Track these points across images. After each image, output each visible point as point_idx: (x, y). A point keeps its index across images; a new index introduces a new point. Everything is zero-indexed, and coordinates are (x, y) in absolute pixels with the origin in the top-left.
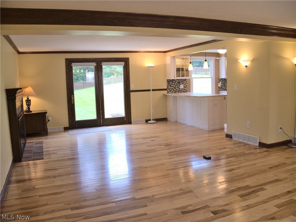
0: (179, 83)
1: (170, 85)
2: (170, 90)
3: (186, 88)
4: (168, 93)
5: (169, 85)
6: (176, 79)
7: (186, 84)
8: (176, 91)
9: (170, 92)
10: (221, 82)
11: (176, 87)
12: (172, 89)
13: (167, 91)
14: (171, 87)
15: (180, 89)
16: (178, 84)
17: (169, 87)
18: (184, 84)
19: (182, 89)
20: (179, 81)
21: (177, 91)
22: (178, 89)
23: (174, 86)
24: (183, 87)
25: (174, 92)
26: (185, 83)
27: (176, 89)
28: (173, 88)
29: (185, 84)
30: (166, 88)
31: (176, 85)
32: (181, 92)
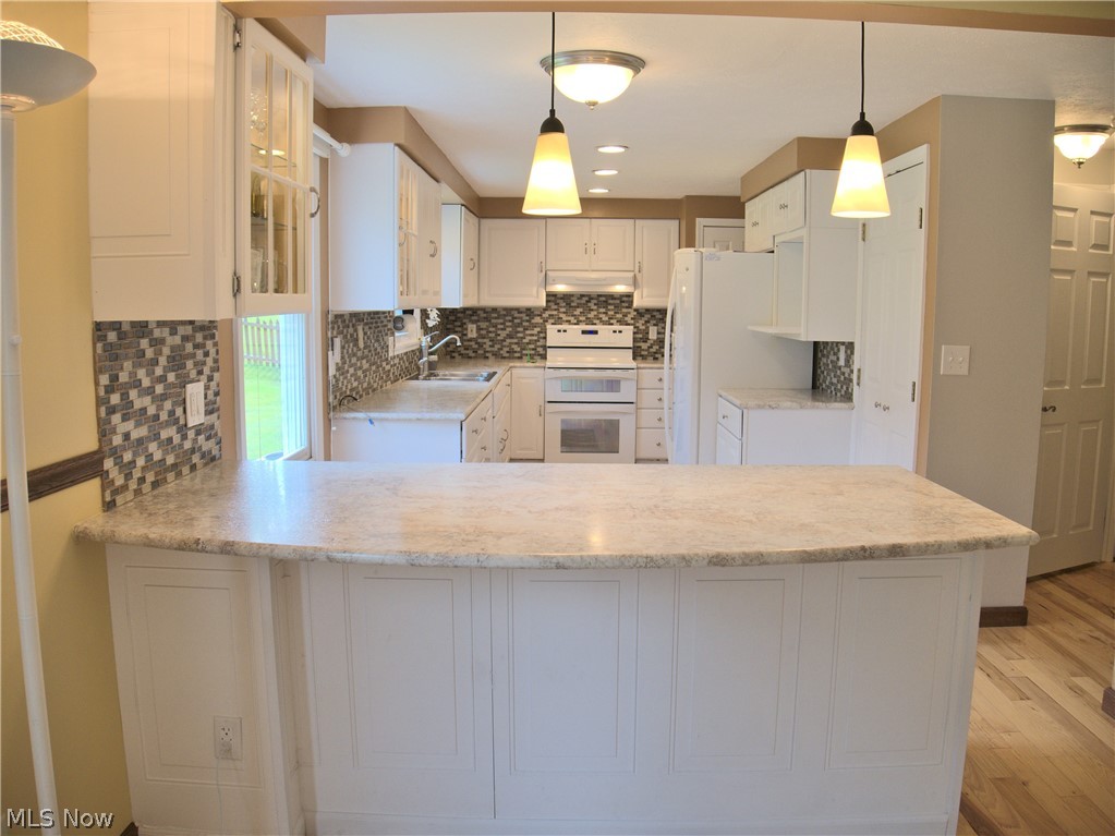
0: (176, 361)
1: (125, 396)
2: (128, 457)
3: (215, 418)
4: (109, 506)
5: (115, 399)
6: (161, 324)
7: (216, 375)
8: (162, 462)
9: (125, 488)
10: (338, 342)
11: (163, 416)
12: (140, 441)
13: (93, 485)
14: (129, 426)
15: (184, 432)
16: (171, 377)
17: (116, 418)
18: (207, 370)
19: (199, 430)
20: (178, 340)
21: (170, 460)
22: (177, 439)
23: (147, 401)
24: (202, 406)
25: (150, 477)
26: (209, 361)
27: (164, 435)
28: (143, 431)
29: (210, 379)
30: (87, 443)
31: (159, 389)
32: (193, 468)
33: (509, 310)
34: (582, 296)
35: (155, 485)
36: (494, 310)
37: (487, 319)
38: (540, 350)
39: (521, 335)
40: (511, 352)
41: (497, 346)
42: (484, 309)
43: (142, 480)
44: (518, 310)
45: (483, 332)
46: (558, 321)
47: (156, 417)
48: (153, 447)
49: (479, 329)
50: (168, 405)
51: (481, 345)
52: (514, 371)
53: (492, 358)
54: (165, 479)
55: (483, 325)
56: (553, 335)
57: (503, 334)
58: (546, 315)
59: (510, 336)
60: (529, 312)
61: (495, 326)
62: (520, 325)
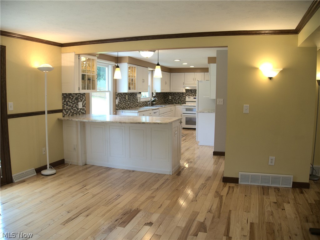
0: (77, 99)
1: (67, 103)
2: (67, 111)
3: (84, 108)
4: (64, 116)
5: (65, 103)
6: (74, 94)
7: (85, 102)
8: (73, 112)
9: (66, 115)
11: (74, 106)
12: (69, 109)
13: (61, 113)
14: (68, 107)
15: (78, 109)
16: (76, 101)
17: (65, 106)
18: (83, 101)
19: (81, 109)
20: (77, 96)
21: (75, 112)
22: (76, 110)
23: (71, 104)
24: (82, 106)
25: (71, 114)
26: (84, 99)
27: (74, 109)
28: (70, 108)
29: (84, 102)
30: (61, 108)
31: (73, 102)
32: (80, 114)
33: (178, 93)
34: (194, 90)
35: (72, 115)
36: (175, 93)
37: (174, 95)
38: (185, 102)
39: (181, 99)
40: (179, 102)
41: (176, 101)
42: (173, 93)
43: (69, 114)
44: (180, 93)
45: (173, 98)
46: (189, 96)
47: (73, 106)
48: (72, 110)
49: (172, 97)
50: (75, 105)
51: (172, 101)
52: (176, 106)
53: (174, 104)
54: (74, 115)
55: (173, 96)
56: (187, 99)
57: (177, 98)
58: (186, 94)
59: (178, 99)
60: (183, 93)
61: (175, 96)
62: (181, 96)
